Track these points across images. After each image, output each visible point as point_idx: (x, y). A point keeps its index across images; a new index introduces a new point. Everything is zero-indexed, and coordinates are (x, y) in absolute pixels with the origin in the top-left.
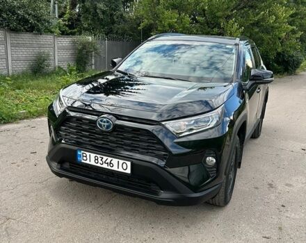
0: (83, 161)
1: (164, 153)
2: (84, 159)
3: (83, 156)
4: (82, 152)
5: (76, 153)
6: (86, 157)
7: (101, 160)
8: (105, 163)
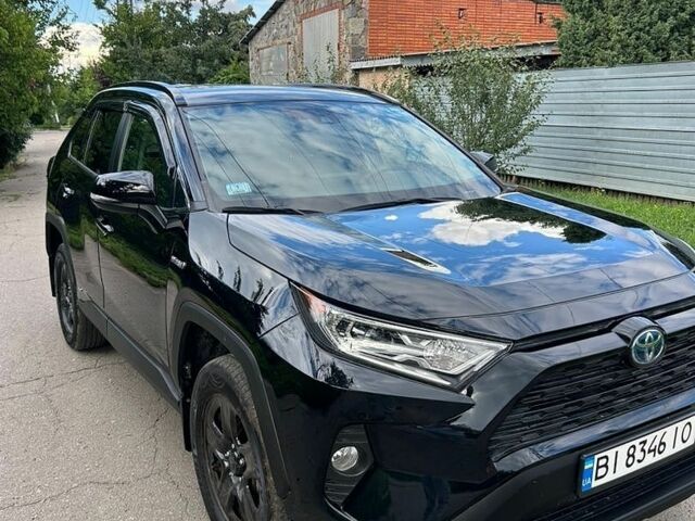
0: (595, 484)
2: (599, 475)
3: (598, 467)
4: (597, 457)
5: (577, 471)
6: (606, 466)
7: (642, 449)
8: (649, 451)
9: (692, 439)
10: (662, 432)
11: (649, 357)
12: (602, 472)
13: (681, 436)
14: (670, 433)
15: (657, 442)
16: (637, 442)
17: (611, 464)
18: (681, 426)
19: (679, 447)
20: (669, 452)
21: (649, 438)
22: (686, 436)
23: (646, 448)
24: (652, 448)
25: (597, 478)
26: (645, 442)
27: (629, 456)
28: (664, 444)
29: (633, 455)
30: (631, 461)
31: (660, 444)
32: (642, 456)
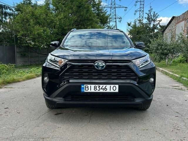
0: (85, 91)
1: (135, 77)
2: (86, 89)
3: (86, 88)
4: (85, 85)
5: (80, 87)
6: (88, 88)
7: (99, 88)
8: (101, 89)
9: (117, 91)
10: (105, 85)
11: (100, 68)
12: (87, 89)
13: (112, 88)
14: (108, 87)
15: (104, 87)
16: (97, 85)
18: (112, 86)
19: (112, 91)
20: (108, 91)
21: (101, 86)
22: (114, 89)
23: (100, 88)
24: (102, 88)
25: (85, 90)
26: (100, 86)
27: (95, 88)
28: (106, 88)
29: (96, 88)
30: (95, 89)
31: (105, 88)
32: (99, 89)
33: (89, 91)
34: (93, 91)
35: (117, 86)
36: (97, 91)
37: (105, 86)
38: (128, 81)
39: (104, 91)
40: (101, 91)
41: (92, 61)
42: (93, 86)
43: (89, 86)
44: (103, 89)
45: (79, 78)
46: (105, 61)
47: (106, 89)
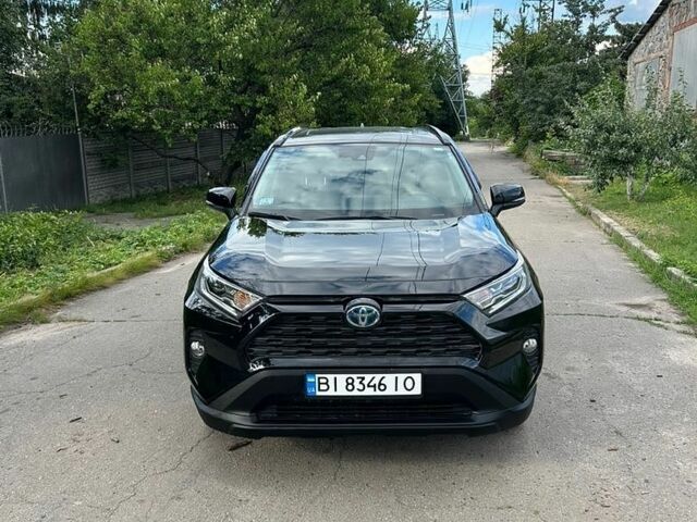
0: (319, 393)
1: (473, 346)
2: (321, 388)
3: (320, 384)
4: (317, 376)
5: (302, 382)
6: (326, 383)
7: (361, 383)
8: (369, 386)
9: (417, 391)
10: (380, 376)
11: (363, 324)
12: (323, 387)
13: (403, 384)
14: (389, 379)
15: (376, 381)
16: (354, 376)
17: (331, 383)
18: (402, 377)
19: (402, 392)
20: (390, 391)
21: (368, 377)
22: (409, 387)
23: (366, 382)
24: (372, 384)
25: (320, 390)
26: (363, 379)
27: (348, 384)
28: (384, 385)
29: (352, 384)
30: (350, 387)
31: (380, 384)
32: (361, 387)
33: (331, 392)
34: (342, 391)
35: (418, 377)
36: (355, 393)
37: (378, 377)
38: (453, 361)
39: (378, 393)
40: (369, 392)
41: (337, 299)
42: (342, 378)
43: (331, 377)
44: (374, 386)
45: (298, 353)
46: (381, 300)
47: (382, 387)
